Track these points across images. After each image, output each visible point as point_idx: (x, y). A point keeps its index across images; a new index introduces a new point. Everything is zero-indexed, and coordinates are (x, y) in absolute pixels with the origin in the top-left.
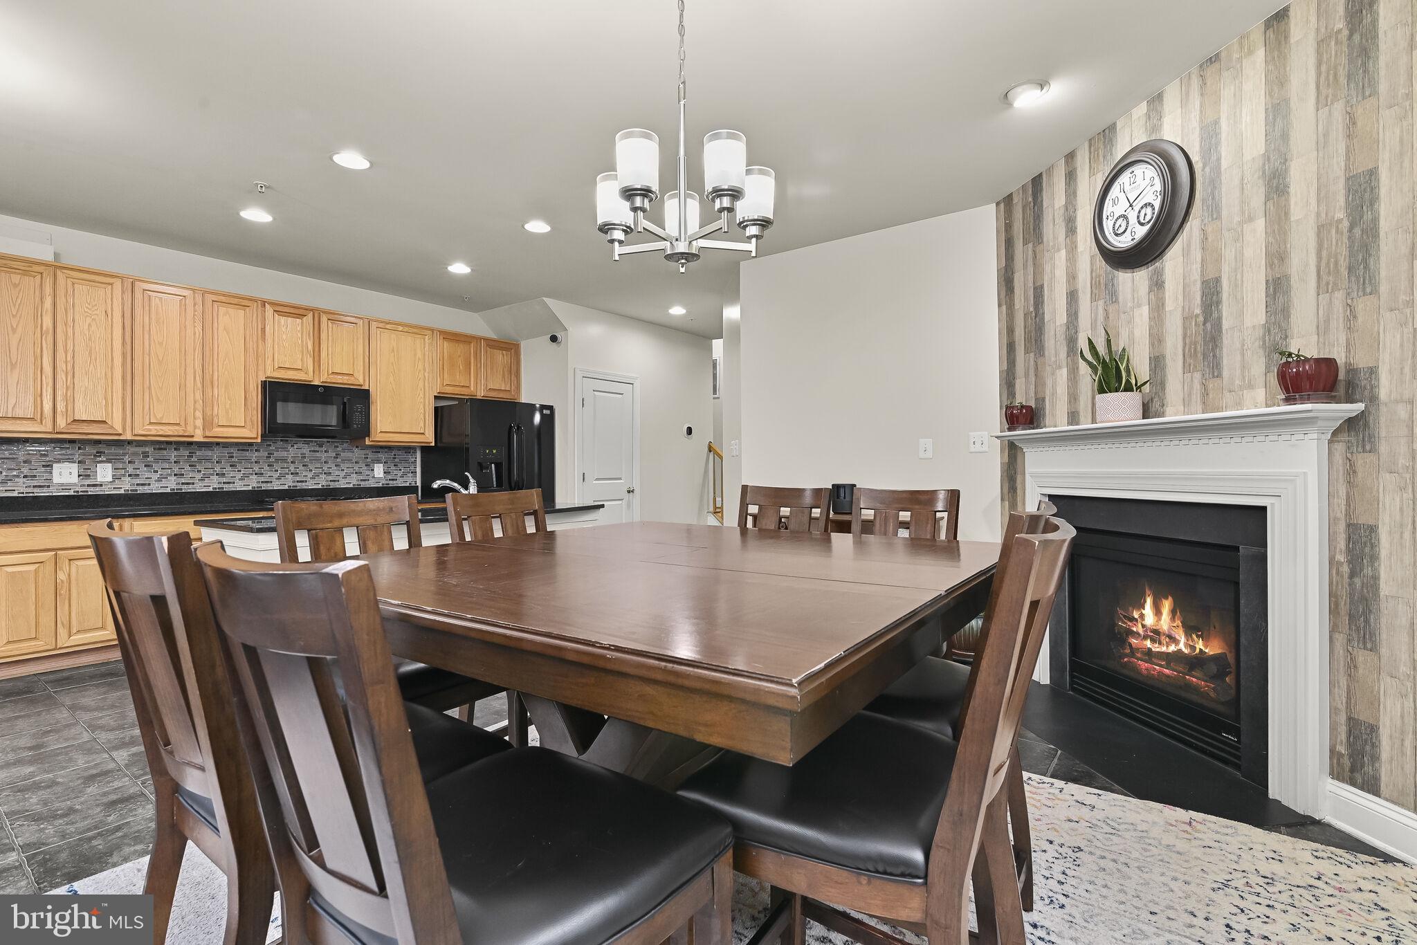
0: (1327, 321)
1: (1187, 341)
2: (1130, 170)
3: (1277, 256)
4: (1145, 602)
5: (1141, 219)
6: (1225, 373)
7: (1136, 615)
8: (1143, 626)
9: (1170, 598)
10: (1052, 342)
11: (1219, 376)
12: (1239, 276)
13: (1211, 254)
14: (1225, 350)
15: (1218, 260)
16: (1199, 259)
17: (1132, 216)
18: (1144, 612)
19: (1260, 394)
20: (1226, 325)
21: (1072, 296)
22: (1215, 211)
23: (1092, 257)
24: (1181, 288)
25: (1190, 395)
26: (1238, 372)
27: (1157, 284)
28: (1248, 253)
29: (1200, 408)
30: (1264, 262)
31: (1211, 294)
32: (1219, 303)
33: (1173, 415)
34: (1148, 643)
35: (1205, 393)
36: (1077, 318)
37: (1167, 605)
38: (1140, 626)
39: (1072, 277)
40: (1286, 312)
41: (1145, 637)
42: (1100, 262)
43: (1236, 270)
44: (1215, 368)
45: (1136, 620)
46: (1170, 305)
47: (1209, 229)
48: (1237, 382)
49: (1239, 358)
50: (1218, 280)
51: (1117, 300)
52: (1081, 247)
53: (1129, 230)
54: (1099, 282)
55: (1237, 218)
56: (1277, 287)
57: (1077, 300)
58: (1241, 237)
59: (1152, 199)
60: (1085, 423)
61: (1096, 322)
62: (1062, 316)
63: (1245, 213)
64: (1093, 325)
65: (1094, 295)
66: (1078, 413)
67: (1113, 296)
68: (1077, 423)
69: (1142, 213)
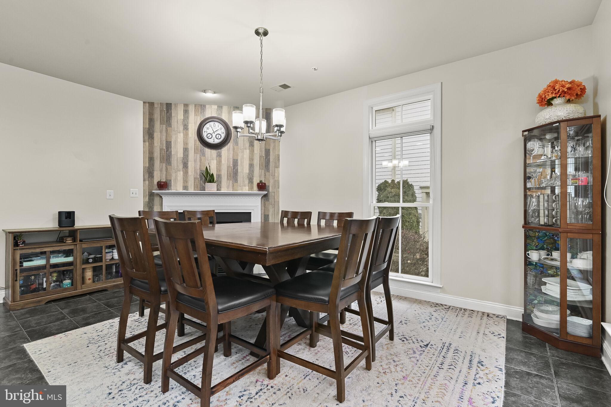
0: (261, 175)
1: (228, 172)
2: (214, 122)
3: (251, 159)
5: (217, 137)
6: (239, 182)
10: (176, 162)
11: (237, 182)
12: (243, 161)
13: (235, 153)
14: (239, 177)
15: (237, 155)
16: (232, 153)
17: (214, 135)
19: (247, 188)
20: (239, 171)
21: (186, 150)
22: (236, 143)
23: (195, 140)
24: (227, 159)
25: (229, 186)
26: (242, 182)
27: (219, 156)
28: (245, 156)
29: (232, 190)
30: (248, 159)
31: (235, 163)
32: (237, 165)
33: (223, 191)
35: (233, 186)
36: (188, 157)
39: (186, 143)
40: (253, 171)
42: (198, 143)
43: (242, 159)
44: (236, 180)
46: (223, 162)
47: (235, 147)
48: (242, 185)
49: (242, 179)
50: (237, 160)
51: (205, 156)
52: (190, 135)
53: (212, 138)
54: (198, 149)
55: (242, 148)
56: (251, 166)
57: (188, 152)
58: (243, 152)
59: (220, 133)
60: (191, 190)
61: (196, 160)
62: (180, 154)
63: (244, 147)
64: (195, 161)
65: (195, 152)
66: (188, 187)
67: (203, 154)
68: (187, 190)
69: (217, 136)
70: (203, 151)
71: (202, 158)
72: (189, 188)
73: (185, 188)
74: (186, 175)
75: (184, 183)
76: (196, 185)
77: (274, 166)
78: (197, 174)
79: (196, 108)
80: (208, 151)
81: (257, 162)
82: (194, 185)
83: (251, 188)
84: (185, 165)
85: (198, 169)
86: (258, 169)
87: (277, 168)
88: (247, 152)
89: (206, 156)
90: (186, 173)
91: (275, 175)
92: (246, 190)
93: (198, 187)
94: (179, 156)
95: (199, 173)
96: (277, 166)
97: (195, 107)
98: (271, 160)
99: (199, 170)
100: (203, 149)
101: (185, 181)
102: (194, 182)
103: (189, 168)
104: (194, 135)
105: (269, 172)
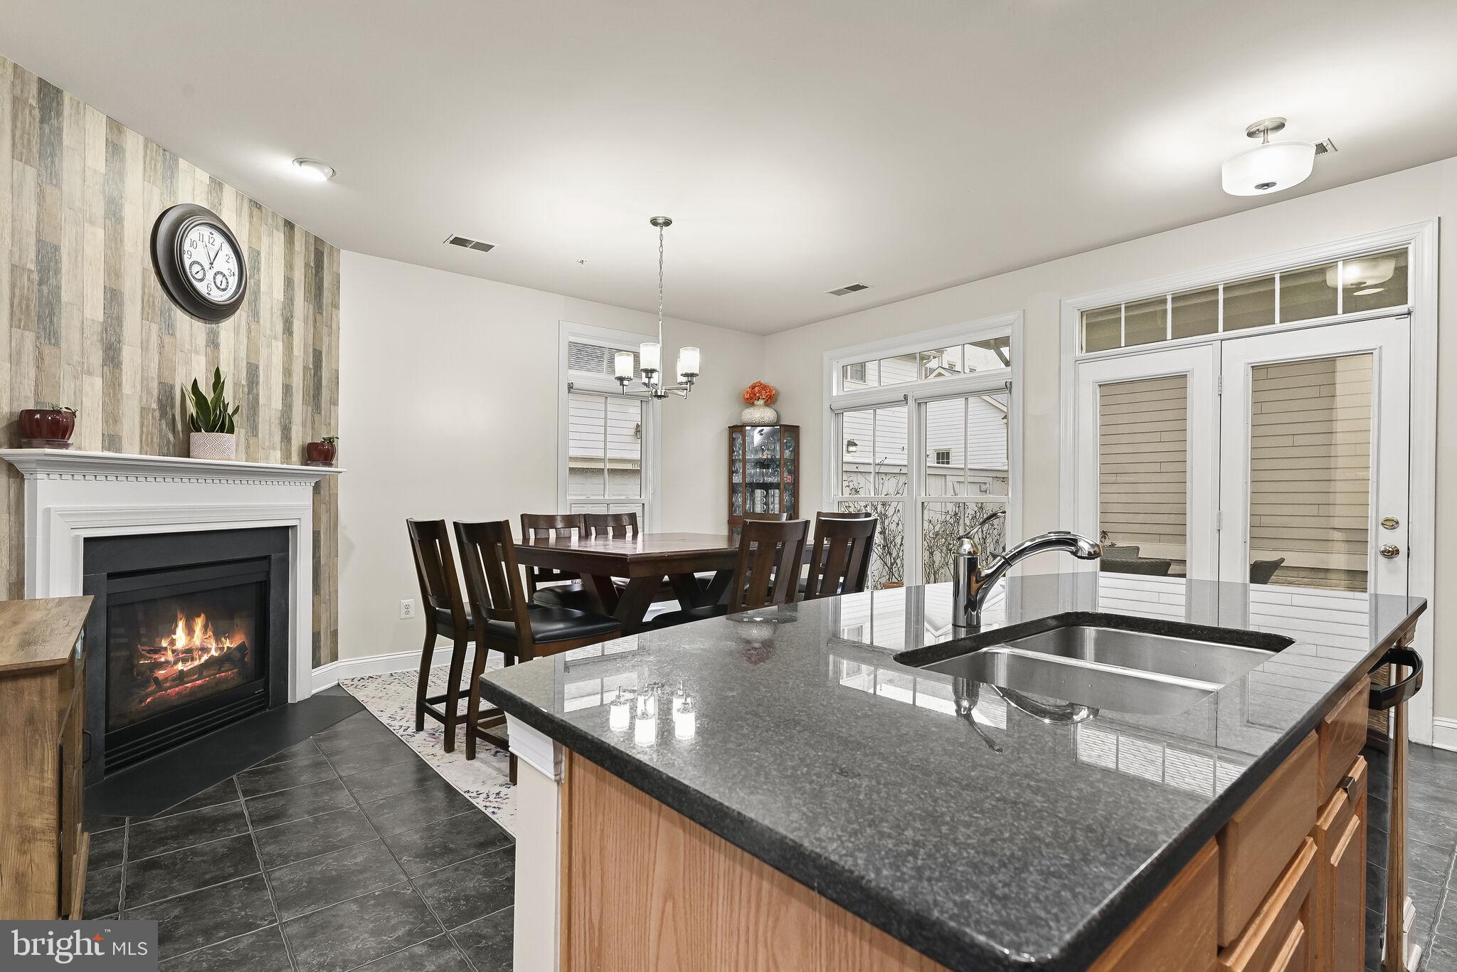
2: (210, 230)
3: (287, 372)
4: (176, 626)
5: (219, 284)
6: (260, 435)
7: (164, 644)
8: (173, 651)
9: (203, 615)
10: (76, 334)
11: (257, 436)
12: (269, 372)
13: (252, 345)
14: (260, 419)
15: (257, 352)
16: (245, 343)
17: (210, 275)
18: (174, 637)
19: (278, 454)
20: (262, 401)
22: (255, 314)
26: (267, 437)
27: (213, 342)
28: (274, 359)
29: (244, 457)
31: (253, 375)
32: (257, 383)
34: (180, 666)
35: (248, 447)
36: (120, 325)
37: (199, 623)
38: (170, 653)
40: (290, 407)
41: (176, 663)
45: (165, 649)
47: (253, 327)
48: (267, 444)
49: (268, 427)
50: (257, 367)
51: (173, 335)
52: (129, 247)
53: (205, 282)
54: (153, 302)
55: (268, 332)
56: (287, 389)
57: (121, 305)
58: (269, 346)
59: (227, 273)
60: (131, 452)
61: (148, 341)
62: (95, 310)
63: (272, 330)
64: (145, 347)
65: (145, 313)
66: (120, 438)
67: (170, 328)
68: (119, 450)
69: (219, 278)
70: (169, 316)
71: (167, 339)
72: (125, 443)
73: (112, 441)
74: (115, 395)
75: (106, 421)
76: (148, 435)
77: (329, 398)
78: (149, 393)
79: (148, 152)
80: (182, 320)
81: (297, 381)
82: (142, 432)
83: (287, 457)
84: (112, 356)
85: (154, 375)
86: (301, 402)
87: (334, 405)
88: (278, 346)
89: (178, 335)
90: (113, 386)
91: (330, 424)
92: (274, 461)
93: (152, 440)
94: (88, 314)
95: (155, 392)
96: (334, 402)
97: (146, 146)
98: (324, 383)
99: (155, 384)
100: (170, 310)
101: (111, 416)
102: (142, 425)
103: (124, 367)
104: (141, 248)
105: (320, 413)
